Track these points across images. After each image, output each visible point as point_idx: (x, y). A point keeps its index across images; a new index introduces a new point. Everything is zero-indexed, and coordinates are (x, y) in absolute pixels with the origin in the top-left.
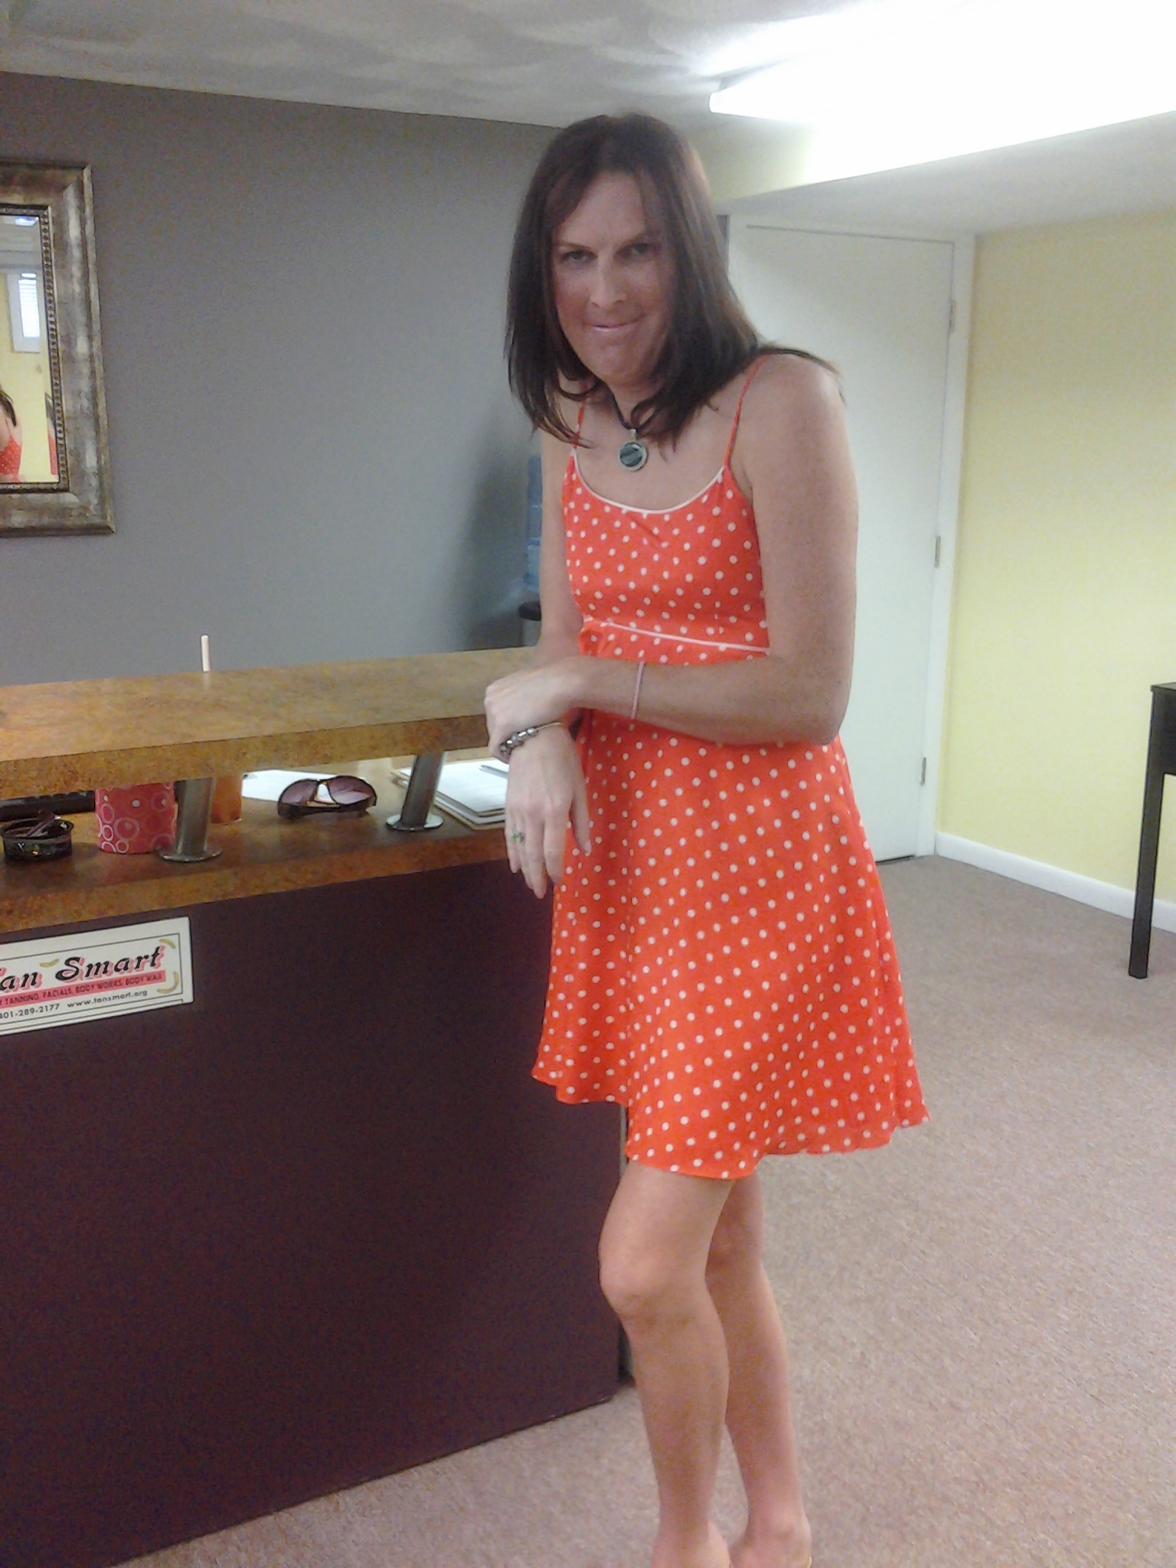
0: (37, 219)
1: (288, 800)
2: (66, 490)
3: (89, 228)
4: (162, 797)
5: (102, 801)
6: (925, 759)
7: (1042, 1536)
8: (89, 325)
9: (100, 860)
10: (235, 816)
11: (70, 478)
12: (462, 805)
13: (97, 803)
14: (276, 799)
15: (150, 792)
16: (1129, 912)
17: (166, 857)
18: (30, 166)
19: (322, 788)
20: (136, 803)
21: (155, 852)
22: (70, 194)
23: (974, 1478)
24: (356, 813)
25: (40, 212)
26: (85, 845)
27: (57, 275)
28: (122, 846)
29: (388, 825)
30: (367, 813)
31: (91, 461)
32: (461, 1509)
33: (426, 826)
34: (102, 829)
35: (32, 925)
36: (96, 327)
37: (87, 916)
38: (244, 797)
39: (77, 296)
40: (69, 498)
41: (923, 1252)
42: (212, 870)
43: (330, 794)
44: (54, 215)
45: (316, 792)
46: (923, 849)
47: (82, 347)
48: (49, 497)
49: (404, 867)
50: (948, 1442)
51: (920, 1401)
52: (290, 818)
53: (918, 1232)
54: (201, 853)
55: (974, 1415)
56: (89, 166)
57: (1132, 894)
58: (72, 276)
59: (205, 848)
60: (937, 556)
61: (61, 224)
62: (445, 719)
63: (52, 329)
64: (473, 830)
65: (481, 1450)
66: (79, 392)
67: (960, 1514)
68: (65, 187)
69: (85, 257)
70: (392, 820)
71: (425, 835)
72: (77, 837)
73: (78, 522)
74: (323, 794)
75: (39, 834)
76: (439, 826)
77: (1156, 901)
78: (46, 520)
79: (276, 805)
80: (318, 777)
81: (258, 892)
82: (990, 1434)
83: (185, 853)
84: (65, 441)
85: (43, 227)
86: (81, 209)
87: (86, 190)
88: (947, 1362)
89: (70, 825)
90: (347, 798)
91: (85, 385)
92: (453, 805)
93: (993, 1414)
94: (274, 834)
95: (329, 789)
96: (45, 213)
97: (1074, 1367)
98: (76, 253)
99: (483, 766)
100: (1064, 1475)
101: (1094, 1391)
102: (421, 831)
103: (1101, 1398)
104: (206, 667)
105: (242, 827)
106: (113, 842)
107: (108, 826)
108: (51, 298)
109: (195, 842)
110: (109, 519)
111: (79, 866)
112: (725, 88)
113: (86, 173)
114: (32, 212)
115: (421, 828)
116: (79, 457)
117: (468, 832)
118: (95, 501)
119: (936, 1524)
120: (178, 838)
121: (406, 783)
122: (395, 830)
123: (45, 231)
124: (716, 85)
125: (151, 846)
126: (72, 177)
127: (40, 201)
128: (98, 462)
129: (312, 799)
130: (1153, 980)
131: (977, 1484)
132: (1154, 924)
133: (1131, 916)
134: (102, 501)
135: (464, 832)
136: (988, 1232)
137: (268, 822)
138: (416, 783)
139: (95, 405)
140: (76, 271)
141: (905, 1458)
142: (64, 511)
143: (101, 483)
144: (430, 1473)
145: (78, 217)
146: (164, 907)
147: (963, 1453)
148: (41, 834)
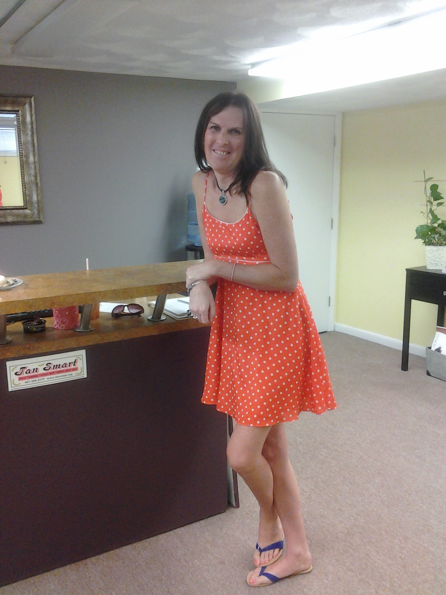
0: (15, 115)
1: (115, 312)
2: (26, 209)
3: (34, 118)
4: (75, 311)
5: (55, 313)
6: (330, 297)
7: (369, 548)
8: (34, 151)
9: (55, 332)
10: (98, 317)
11: (28, 205)
12: (173, 313)
13: (54, 313)
14: (111, 312)
15: (71, 309)
16: (401, 348)
17: (77, 330)
18: (14, 97)
19: (126, 308)
20: (67, 313)
21: (73, 329)
22: (27, 106)
23: (346, 531)
24: (137, 316)
25: (17, 113)
26: (49, 327)
27: (23, 134)
28: (62, 327)
29: (149, 320)
30: (141, 316)
31: (35, 198)
32: (177, 546)
33: (161, 319)
34: (56, 322)
35: (36, 353)
36: (36, 152)
37: (53, 349)
38: (100, 312)
39: (30, 141)
40: (27, 211)
41: (330, 463)
42: (92, 334)
43: (128, 309)
44: (22, 114)
45: (124, 309)
46: (330, 329)
47: (31, 159)
48: (21, 211)
49: (154, 332)
50: (338, 521)
51: (329, 508)
52: (116, 318)
53: (328, 456)
54: (88, 329)
55: (347, 512)
56: (33, 97)
57: (401, 342)
58: (28, 134)
59: (90, 327)
60: (332, 226)
61: (24, 117)
62: (169, 284)
63: (21, 153)
64: (177, 320)
65: (182, 528)
66: (31, 174)
67: (342, 542)
68: (25, 104)
69: (32, 127)
70: (150, 318)
71: (161, 322)
72: (47, 325)
73: (31, 220)
74: (126, 310)
75: (35, 324)
76: (165, 319)
77: (410, 344)
78: (19, 219)
79: (111, 314)
80: (125, 304)
81: (107, 341)
82: (352, 518)
83: (83, 329)
84: (26, 192)
85: (18, 118)
86: (31, 111)
87: (32, 106)
88: (338, 496)
89: (45, 321)
90: (134, 311)
91: (32, 172)
92: (169, 312)
93: (353, 511)
94: (110, 323)
95: (128, 308)
96: (19, 113)
97: (380, 497)
98: (29, 127)
99: (178, 300)
100: (377, 530)
101: (387, 504)
102: (159, 321)
103: (389, 506)
104: (88, 269)
105: (99, 321)
106: (59, 326)
107: (57, 321)
108: (21, 142)
109: (86, 326)
110: (41, 218)
111: (48, 334)
112: (253, 68)
113: (33, 99)
114: (14, 112)
115: (159, 320)
116: (31, 196)
117: (175, 321)
118: (36, 212)
119: (334, 545)
120: (81, 325)
121: (154, 307)
122: (151, 321)
123: (18, 119)
124: (250, 66)
125: (72, 328)
126: (28, 100)
127: (17, 109)
128: (38, 198)
129: (123, 311)
130: (410, 371)
131: (348, 533)
132: (410, 352)
133: (402, 350)
134: (39, 213)
135: (174, 321)
136: (352, 455)
137: (108, 319)
138: (157, 306)
139: (36, 179)
140: (29, 133)
141: (324, 526)
142: (25, 216)
143: (38, 206)
144: (166, 536)
145: (30, 114)
146: (78, 346)
147: (343, 524)
148: (36, 324)
